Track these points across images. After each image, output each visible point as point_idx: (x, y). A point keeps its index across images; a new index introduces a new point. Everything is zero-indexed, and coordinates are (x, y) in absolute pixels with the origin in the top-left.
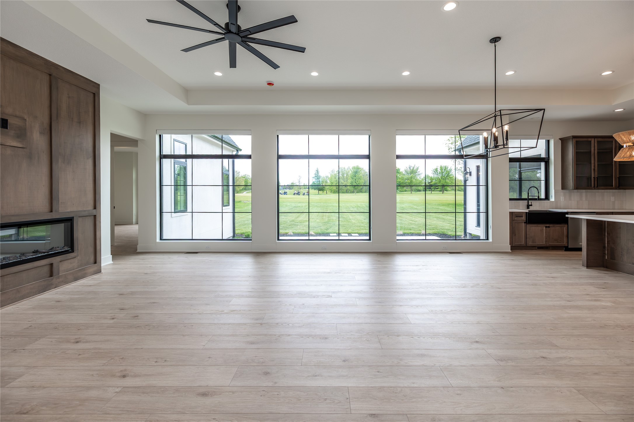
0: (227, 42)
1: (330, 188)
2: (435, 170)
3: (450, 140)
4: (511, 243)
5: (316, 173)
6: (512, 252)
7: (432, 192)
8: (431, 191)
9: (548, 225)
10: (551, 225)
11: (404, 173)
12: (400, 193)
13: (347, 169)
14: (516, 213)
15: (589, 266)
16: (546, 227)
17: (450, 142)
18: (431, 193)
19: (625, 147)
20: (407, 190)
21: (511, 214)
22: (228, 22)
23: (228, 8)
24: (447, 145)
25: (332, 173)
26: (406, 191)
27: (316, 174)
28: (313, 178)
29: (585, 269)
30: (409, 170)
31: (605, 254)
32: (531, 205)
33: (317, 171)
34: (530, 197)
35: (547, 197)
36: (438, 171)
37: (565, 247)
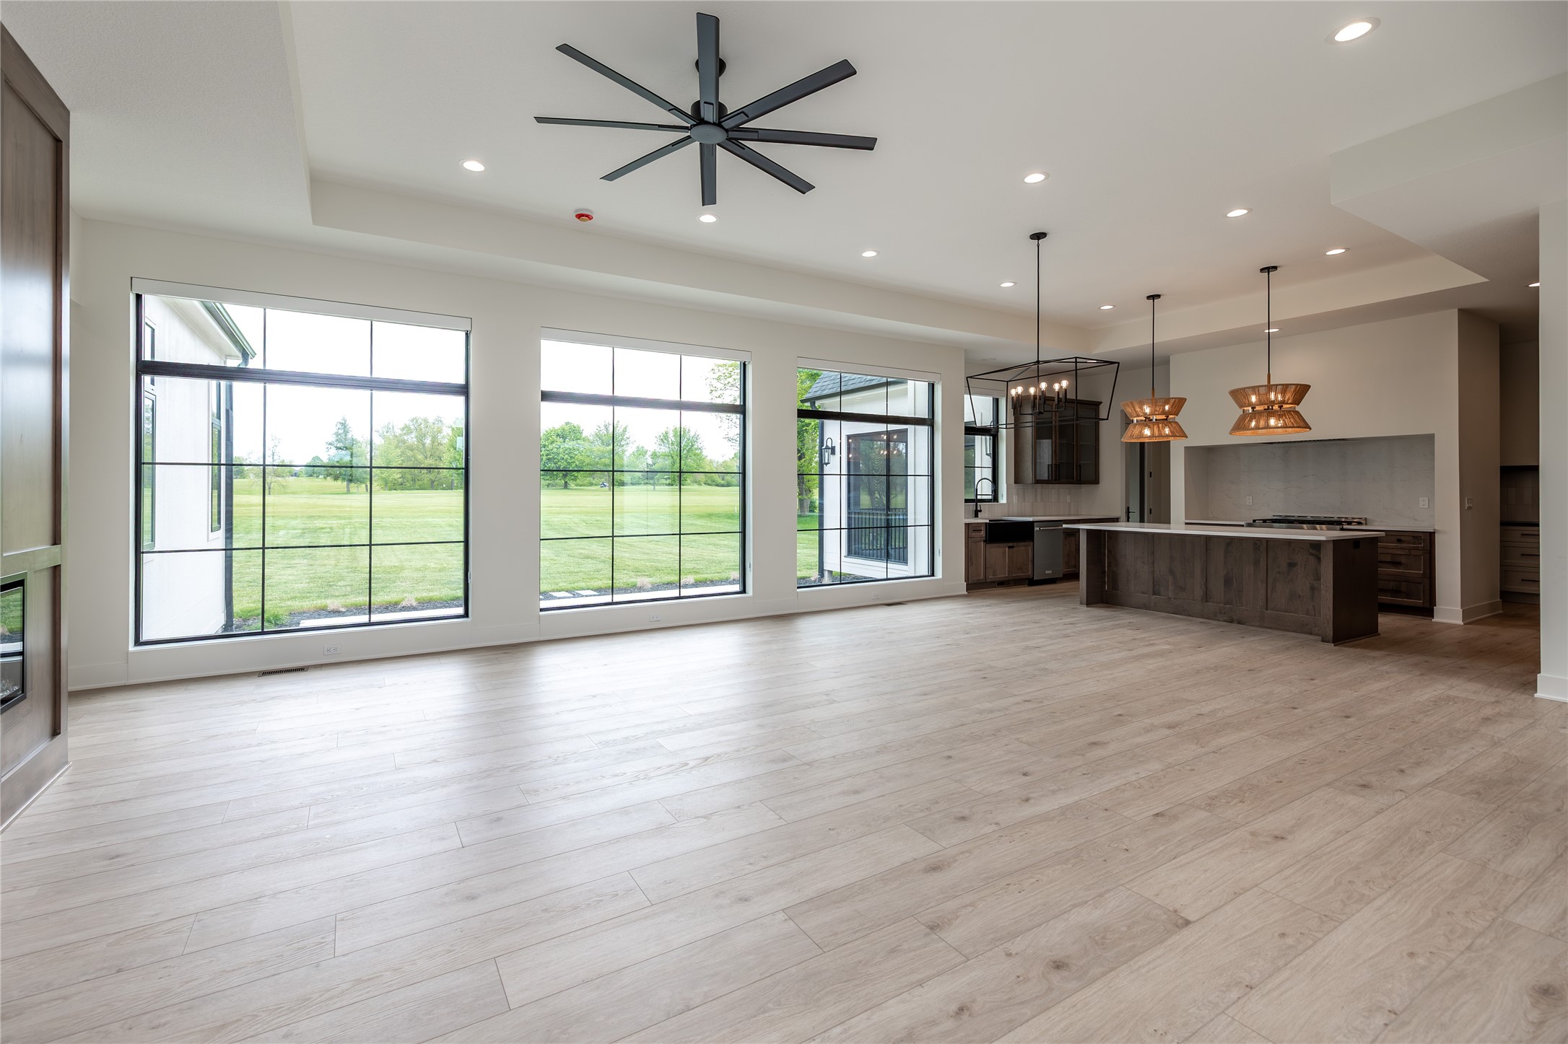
0: (695, 147)
1: (382, 473)
2: (662, 437)
3: (716, 371)
4: (967, 579)
5: (340, 431)
6: (970, 594)
7: (656, 487)
8: (654, 484)
9: (1011, 544)
10: (1015, 544)
11: (591, 438)
12: (580, 489)
13: (434, 423)
14: (973, 525)
15: (1089, 603)
16: (1009, 547)
17: (716, 376)
18: (654, 489)
19: (1135, 422)
20: (594, 482)
21: (967, 525)
22: (699, 101)
23: (698, 71)
24: (708, 381)
25: (385, 433)
26: (591, 484)
27: (340, 434)
28: (330, 444)
29: (1084, 608)
30: (605, 432)
31: (1105, 582)
32: (981, 511)
33: (344, 425)
34: (979, 497)
35: (995, 498)
36: (670, 440)
37: (1028, 579)
